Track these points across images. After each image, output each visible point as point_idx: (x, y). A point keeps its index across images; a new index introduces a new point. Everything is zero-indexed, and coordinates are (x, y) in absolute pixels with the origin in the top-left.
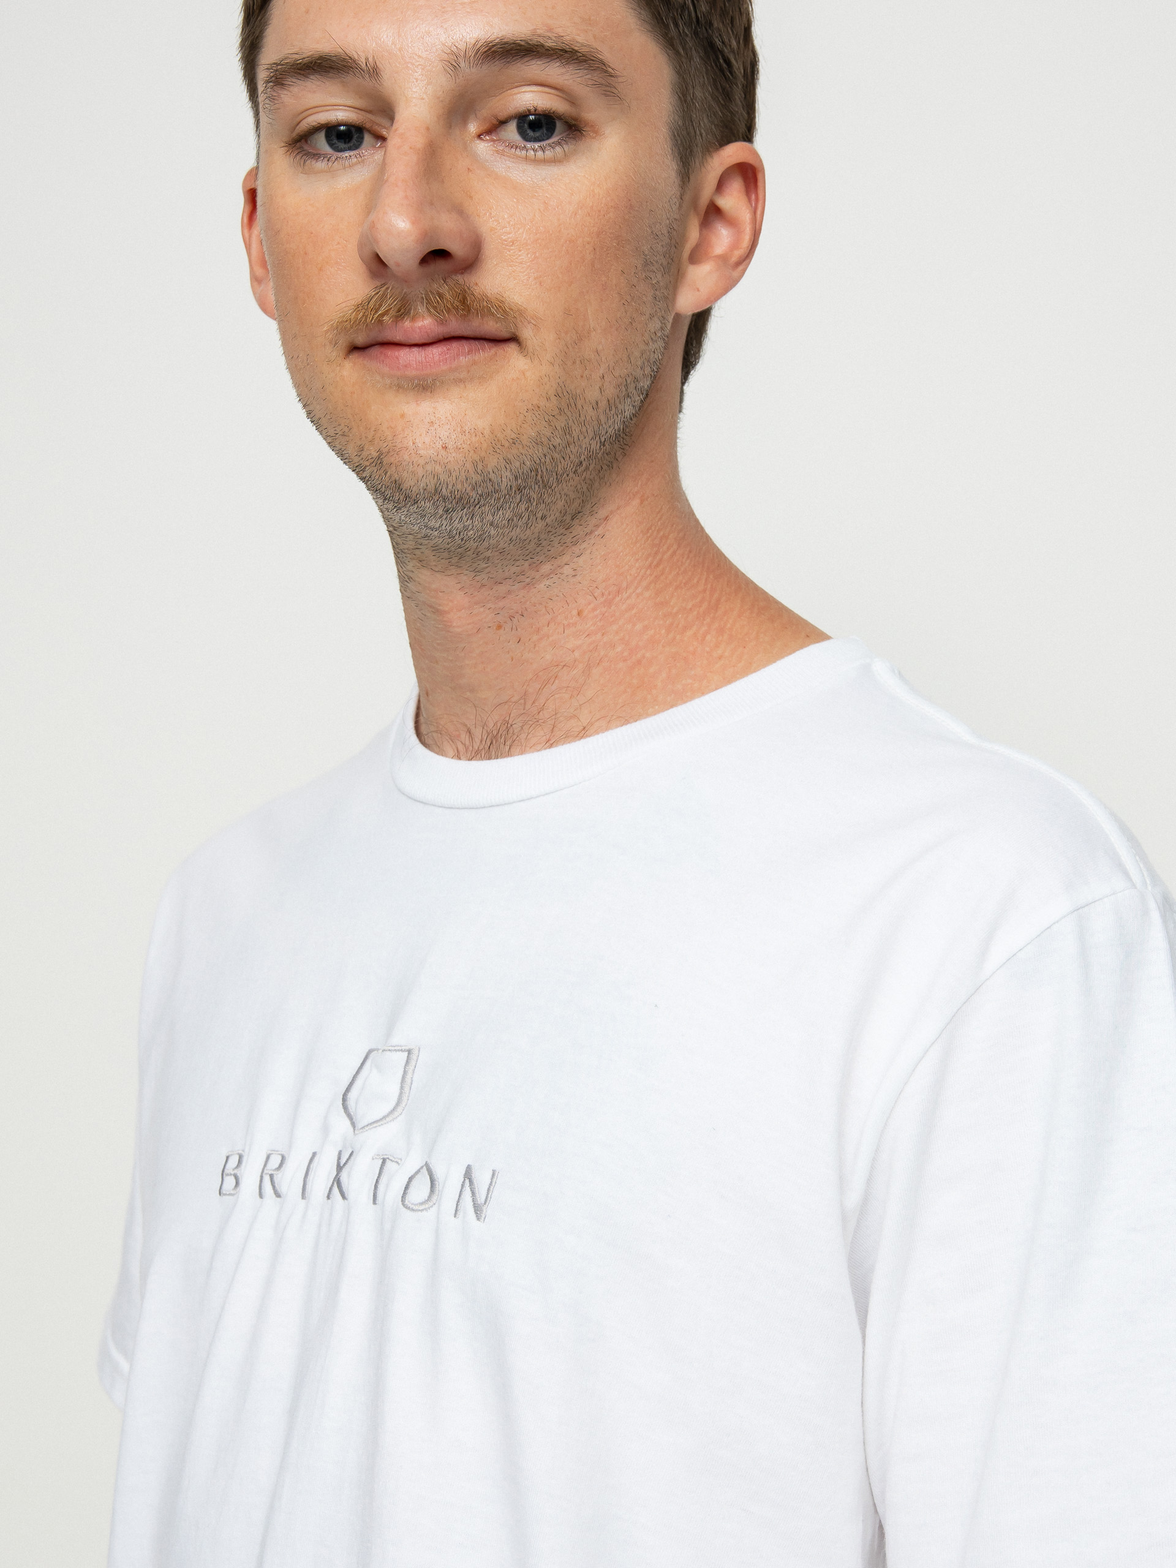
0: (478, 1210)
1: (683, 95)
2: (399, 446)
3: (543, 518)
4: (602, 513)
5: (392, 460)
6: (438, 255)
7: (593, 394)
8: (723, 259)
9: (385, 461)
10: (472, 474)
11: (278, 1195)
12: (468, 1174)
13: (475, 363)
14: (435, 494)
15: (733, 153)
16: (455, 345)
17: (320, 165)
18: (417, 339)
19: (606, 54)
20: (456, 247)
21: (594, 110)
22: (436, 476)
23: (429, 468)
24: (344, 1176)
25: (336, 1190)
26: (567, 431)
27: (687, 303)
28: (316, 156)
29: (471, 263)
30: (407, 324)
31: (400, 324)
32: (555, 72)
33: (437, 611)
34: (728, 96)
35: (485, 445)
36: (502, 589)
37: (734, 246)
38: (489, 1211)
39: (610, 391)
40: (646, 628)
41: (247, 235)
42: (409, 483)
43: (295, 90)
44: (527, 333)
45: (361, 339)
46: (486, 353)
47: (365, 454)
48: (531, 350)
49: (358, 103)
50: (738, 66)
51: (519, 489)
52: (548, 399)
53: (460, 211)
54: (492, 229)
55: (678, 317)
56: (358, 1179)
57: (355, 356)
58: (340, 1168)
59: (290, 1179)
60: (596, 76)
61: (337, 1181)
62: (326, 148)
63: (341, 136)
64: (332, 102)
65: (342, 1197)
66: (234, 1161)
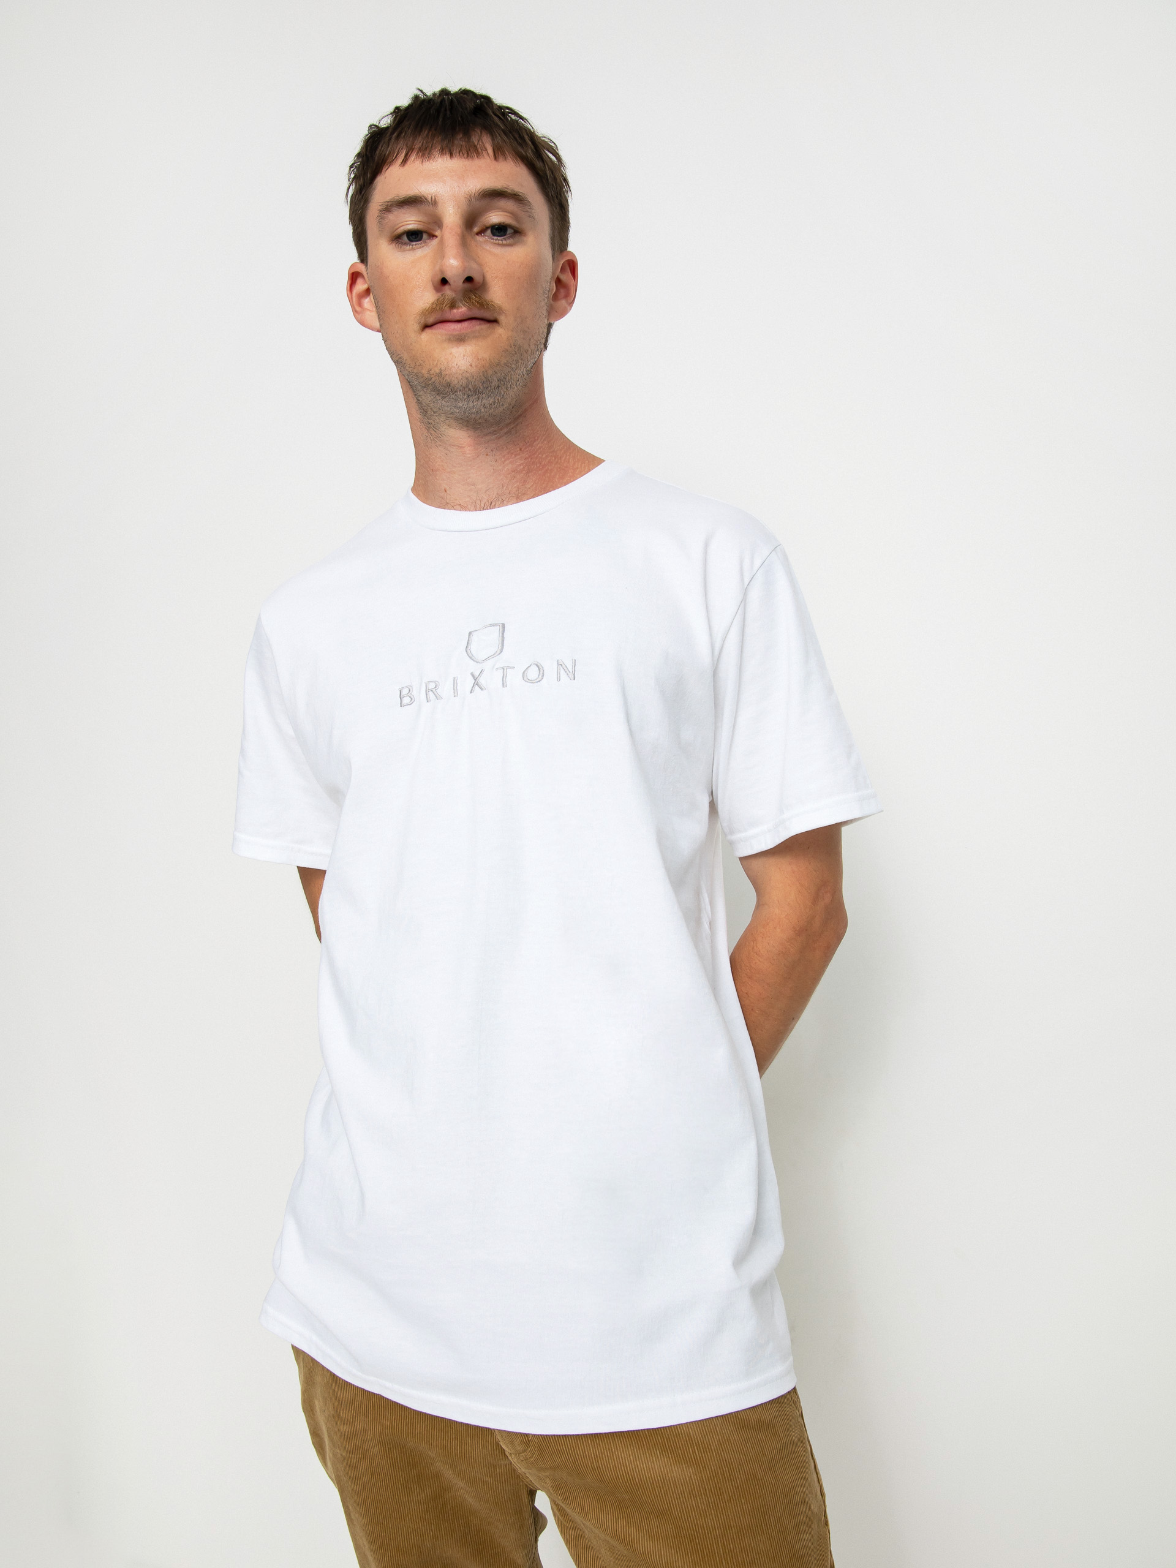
0: (570, 676)
2: (450, 366)
3: (502, 405)
5: (447, 372)
6: (469, 279)
7: (526, 346)
10: (483, 378)
11: (438, 698)
12: (559, 663)
13: (482, 329)
14: (464, 388)
16: (474, 322)
17: (407, 248)
18: (458, 318)
19: (530, 200)
20: (477, 277)
22: (467, 378)
23: (464, 375)
24: (482, 681)
25: (477, 687)
28: (404, 244)
29: (483, 285)
30: (455, 311)
31: (452, 311)
32: (510, 205)
35: (487, 365)
38: (576, 675)
39: (532, 345)
40: (547, 456)
41: (350, 296)
42: (455, 382)
43: (396, 213)
44: (502, 318)
45: (431, 320)
46: (486, 326)
47: (432, 372)
48: (504, 325)
49: (425, 219)
52: (511, 347)
53: (476, 263)
54: (487, 271)
57: (428, 331)
58: (475, 678)
59: (446, 690)
60: (526, 208)
61: (477, 683)
62: (406, 241)
63: (414, 236)
64: (410, 220)
65: (482, 689)
66: (405, 691)
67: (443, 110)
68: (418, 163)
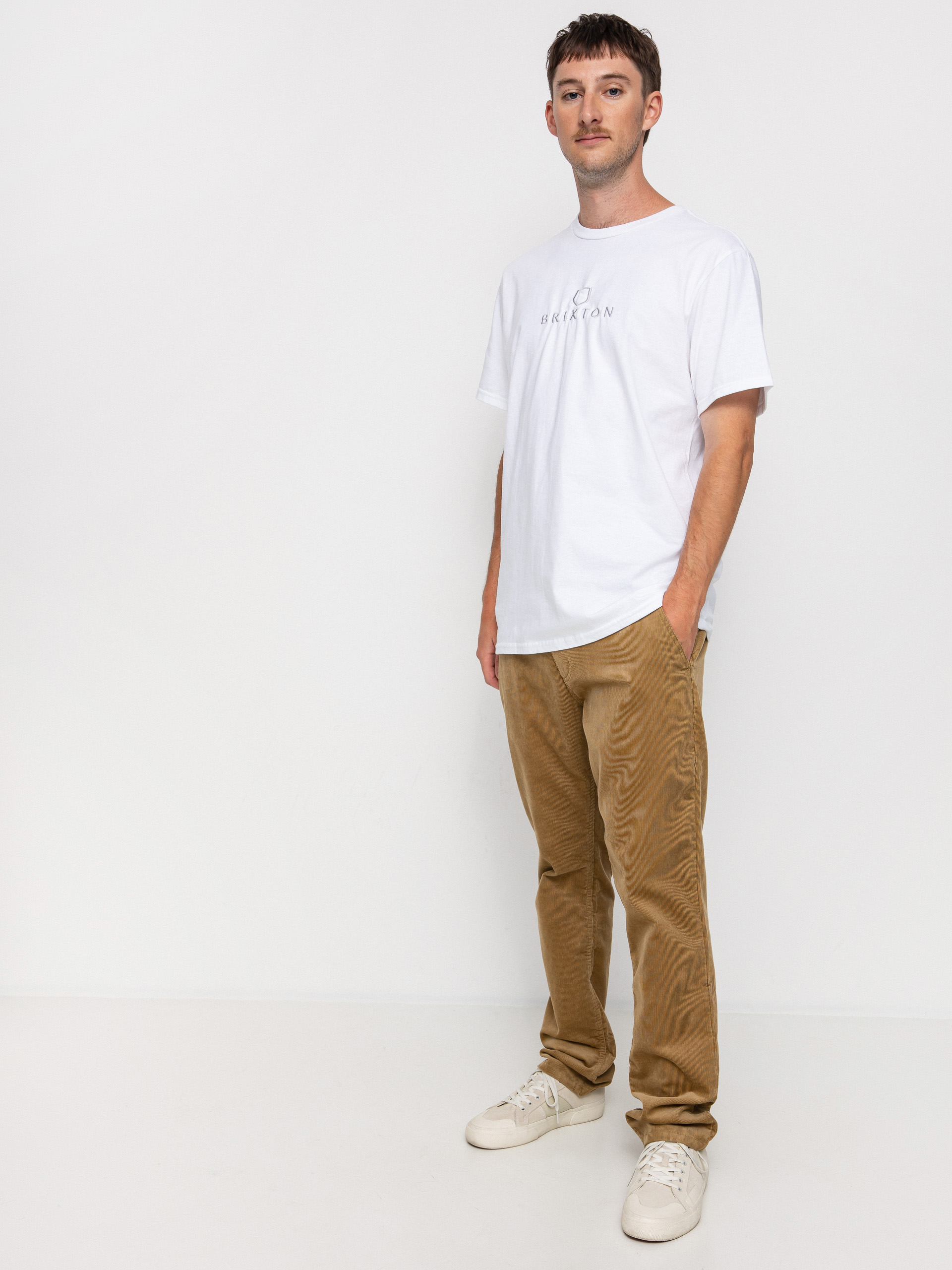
0: (609, 315)
1: (644, 82)
2: (587, 160)
4: (627, 176)
5: (585, 163)
6: (595, 120)
7: (625, 148)
8: (653, 118)
9: (583, 164)
10: (601, 166)
11: (557, 321)
12: (607, 308)
13: (602, 143)
14: (593, 170)
15: (655, 93)
16: (598, 139)
17: (569, 102)
18: (590, 138)
19: (628, 76)
20: (598, 118)
21: (626, 88)
22: (594, 166)
23: (592, 165)
24: (575, 314)
25: (573, 317)
26: (620, 156)
27: (645, 128)
28: (568, 100)
29: (600, 122)
30: (588, 135)
31: (586, 135)
32: (617, 80)
33: (592, 198)
34: (654, 81)
35: (604, 159)
36: (606, 192)
37: (655, 115)
38: (612, 315)
39: (629, 147)
41: (547, 116)
42: (588, 168)
43: (564, 86)
44: (612, 136)
45: (578, 139)
46: (604, 140)
47: (579, 162)
48: (613, 139)
49: (577, 89)
50: (656, 74)
51: (610, 169)
52: (616, 150)
53: (599, 111)
54: (605, 115)
55: (643, 131)
56: (579, 314)
57: (577, 143)
58: (573, 313)
59: (561, 318)
60: (626, 81)
61: (573, 315)
62: (570, 98)
63: (573, 96)
64: (572, 89)
65: (575, 318)
66: (545, 317)
67: (588, 35)
68: (575, 62)
